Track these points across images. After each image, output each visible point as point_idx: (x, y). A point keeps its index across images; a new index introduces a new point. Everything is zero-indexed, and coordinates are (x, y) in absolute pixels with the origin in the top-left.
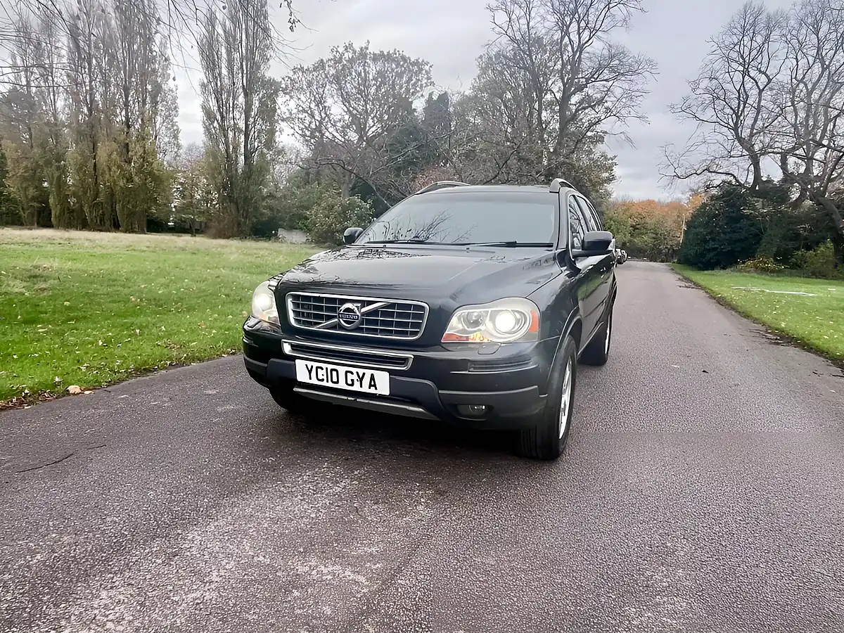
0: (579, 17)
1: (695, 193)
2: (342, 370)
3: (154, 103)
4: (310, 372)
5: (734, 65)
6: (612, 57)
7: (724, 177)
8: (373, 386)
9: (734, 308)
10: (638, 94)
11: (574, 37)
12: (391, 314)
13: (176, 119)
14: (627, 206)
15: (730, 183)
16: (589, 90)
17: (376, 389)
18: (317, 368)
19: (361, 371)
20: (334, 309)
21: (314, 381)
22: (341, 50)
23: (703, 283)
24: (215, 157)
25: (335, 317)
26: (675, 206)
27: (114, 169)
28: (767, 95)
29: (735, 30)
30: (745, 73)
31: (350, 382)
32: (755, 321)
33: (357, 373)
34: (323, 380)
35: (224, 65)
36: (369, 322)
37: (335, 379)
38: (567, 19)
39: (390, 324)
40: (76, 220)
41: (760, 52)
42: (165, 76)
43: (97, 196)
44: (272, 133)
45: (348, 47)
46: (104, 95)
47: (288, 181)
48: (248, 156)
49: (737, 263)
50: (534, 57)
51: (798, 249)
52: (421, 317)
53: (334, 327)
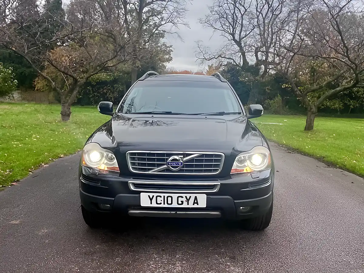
2: (175, 196)
4: (151, 200)
7: (228, 60)
8: (196, 203)
12: (202, 161)
15: (231, 63)
17: (198, 204)
18: (157, 197)
19: (188, 196)
20: (163, 160)
21: (154, 205)
25: (164, 164)
28: (245, 17)
30: (235, 6)
31: (180, 202)
33: (186, 197)
34: (161, 203)
36: (187, 166)
37: (170, 202)
39: (201, 166)
52: (219, 161)
53: (163, 171)
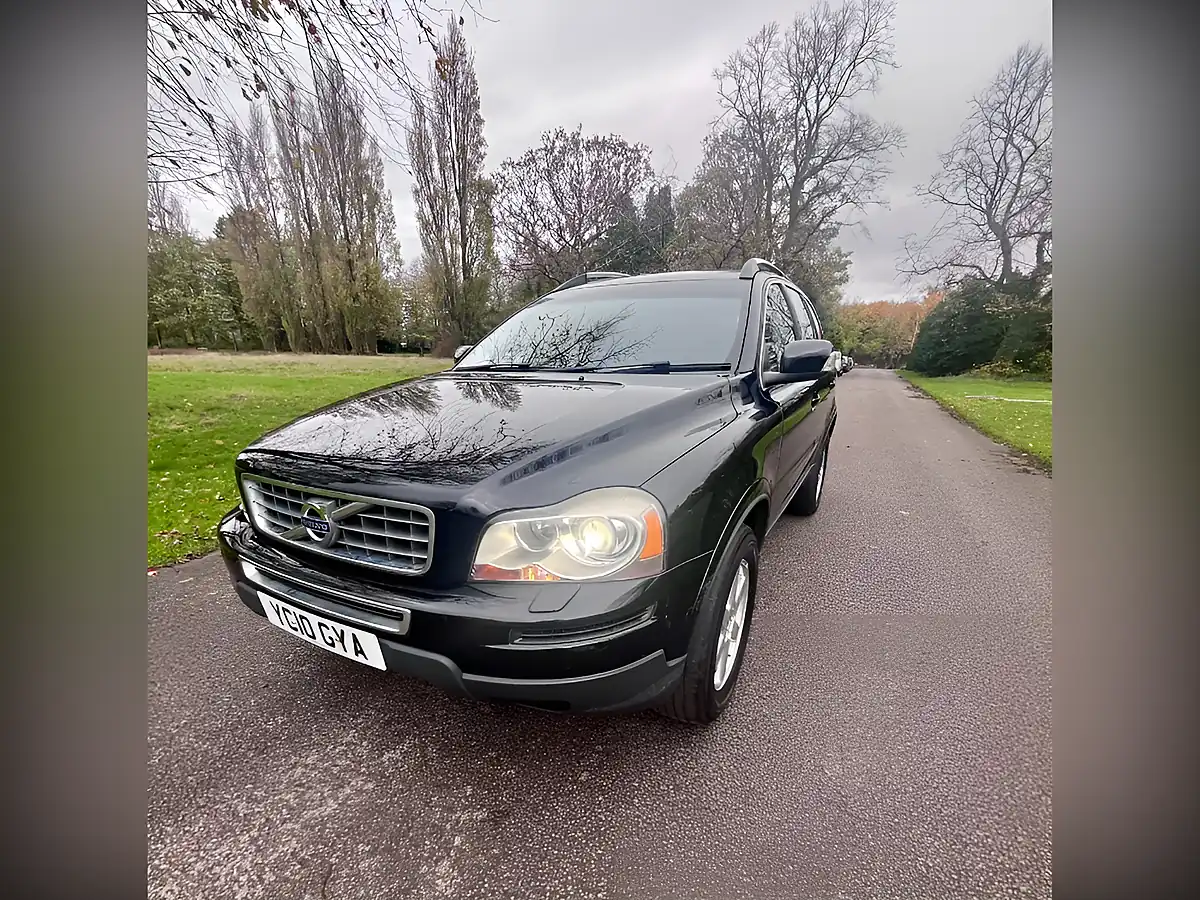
0: (819, 79)
1: (932, 291)
2: (312, 619)
3: (373, 216)
5: (997, 131)
6: (854, 129)
7: (968, 271)
9: (971, 423)
10: (879, 174)
11: (811, 105)
12: (379, 525)
13: (393, 231)
14: (858, 308)
15: (974, 277)
16: (824, 174)
19: (337, 626)
20: (298, 508)
22: (552, 136)
23: (933, 393)
24: (433, 271)
26: (910, 306)
27: (340, 288)
28: (1031, 166)
29: (1003, 85)
30: (1009, 140)
32: (997, 439)
33: (333, 628)
35: (436, 166)
36: (350, 536)
38: (805, 83)
40: (312, 345)
41: (1029, 112)
42: (380, 184)
43: (327, 316)
44: (490, 242)
45: (560, 134)
46: (322, 208)
47: (511, 295)
48: (467, 269)
49: (972, 368)
50: (765, 136)
51: (1041, 350)
53: (302, 538)
